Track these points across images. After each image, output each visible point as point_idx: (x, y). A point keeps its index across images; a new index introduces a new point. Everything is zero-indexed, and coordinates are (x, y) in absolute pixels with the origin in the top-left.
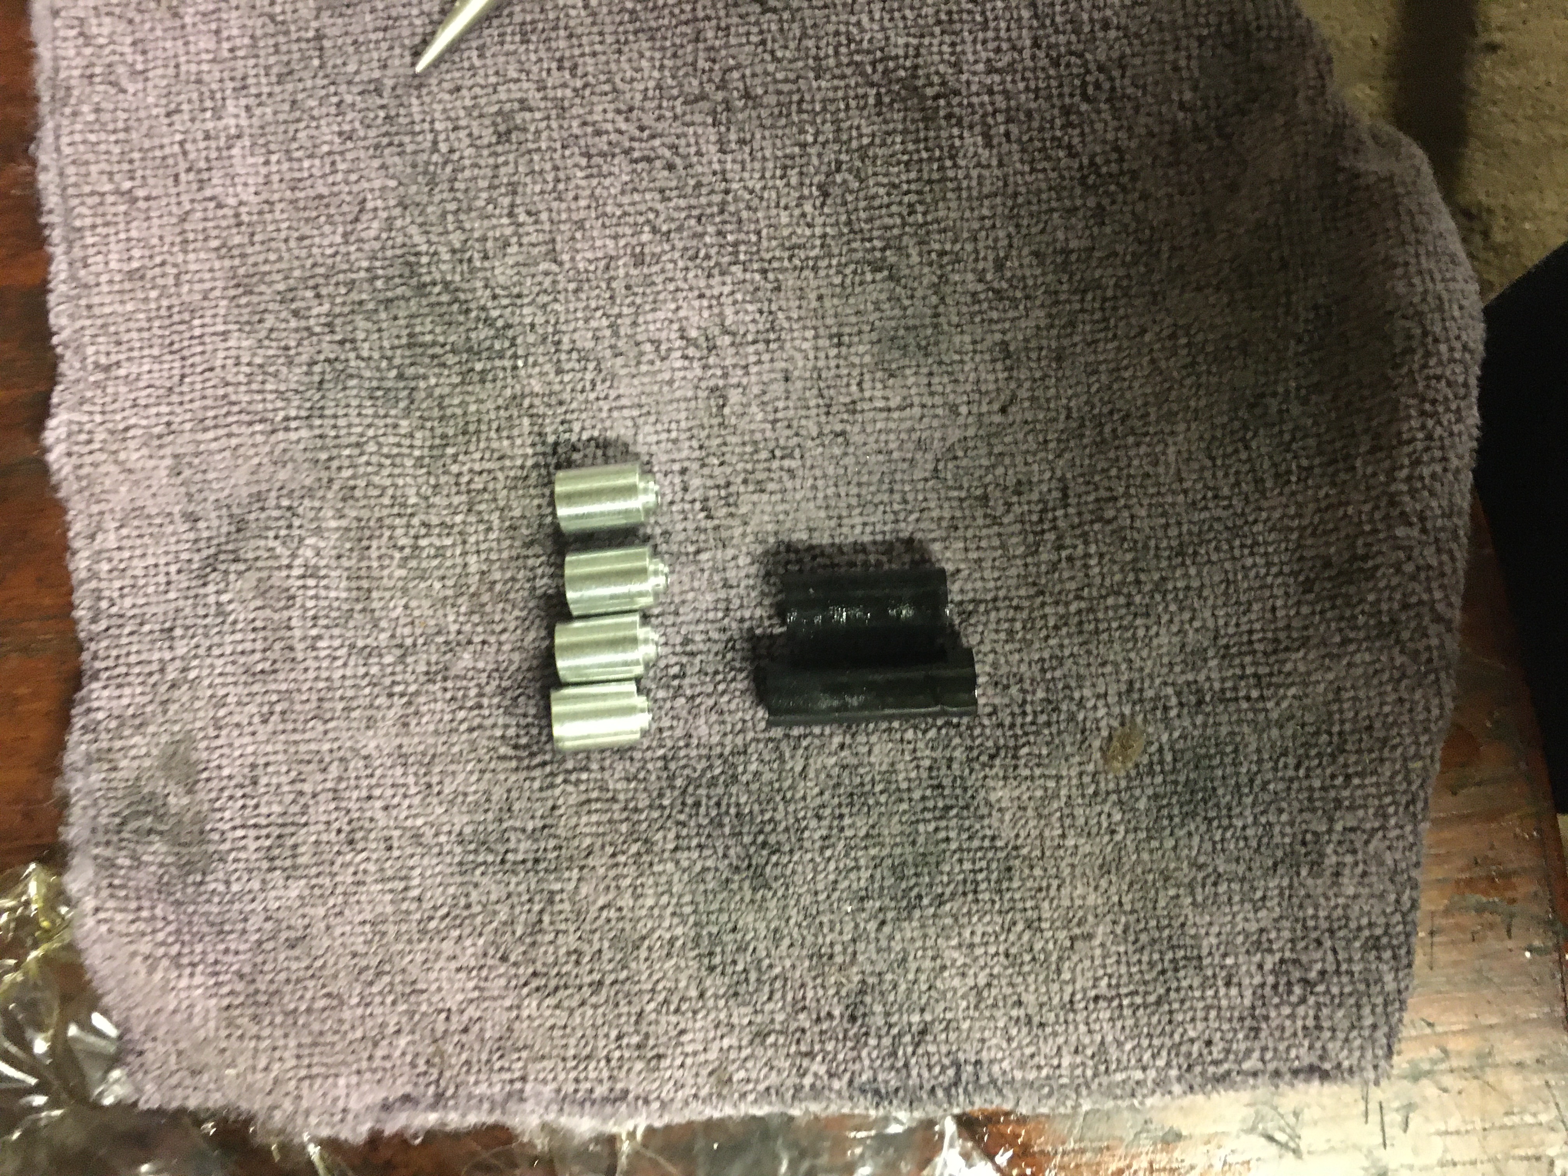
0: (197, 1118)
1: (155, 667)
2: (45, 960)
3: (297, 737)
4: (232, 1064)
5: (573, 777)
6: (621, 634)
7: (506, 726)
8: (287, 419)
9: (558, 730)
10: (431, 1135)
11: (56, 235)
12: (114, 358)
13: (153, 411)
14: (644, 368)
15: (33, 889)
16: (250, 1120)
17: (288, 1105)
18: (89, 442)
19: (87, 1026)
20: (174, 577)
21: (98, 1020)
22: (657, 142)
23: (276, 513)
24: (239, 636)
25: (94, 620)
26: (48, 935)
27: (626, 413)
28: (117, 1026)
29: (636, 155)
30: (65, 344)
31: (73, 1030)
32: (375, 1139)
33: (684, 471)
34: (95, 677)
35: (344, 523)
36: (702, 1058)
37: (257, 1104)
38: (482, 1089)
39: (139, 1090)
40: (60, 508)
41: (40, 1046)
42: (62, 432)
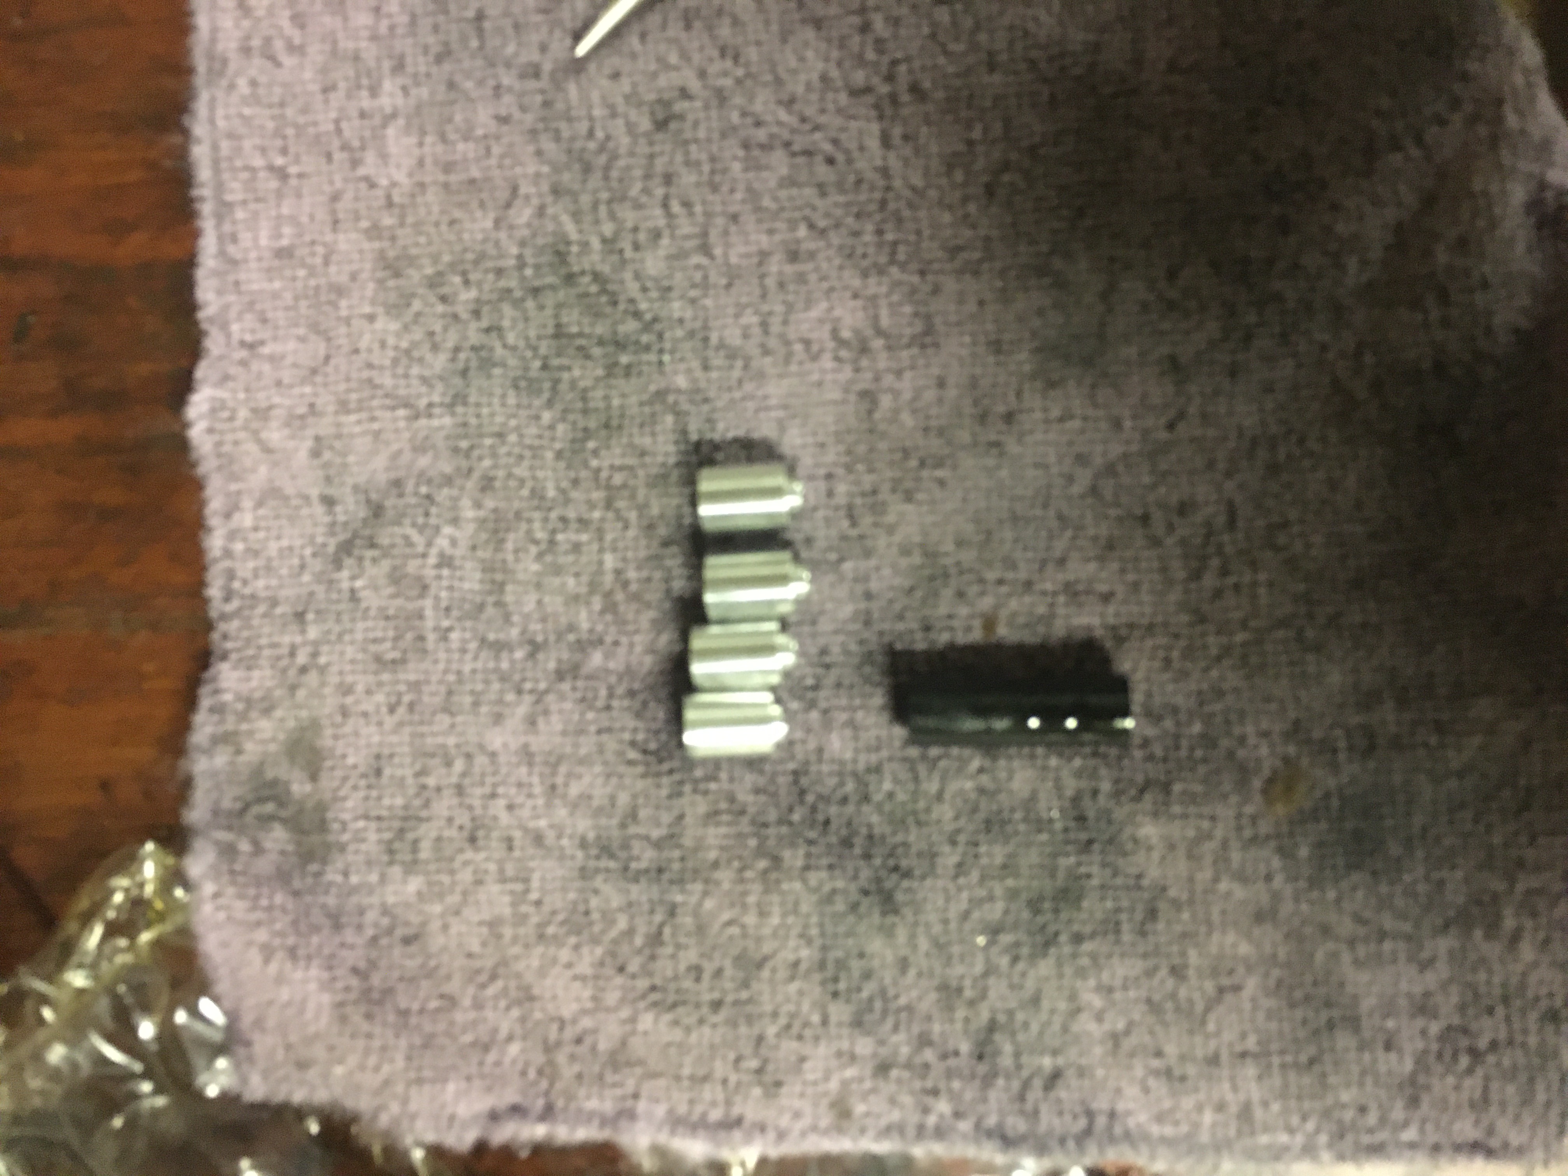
0: (300, 1114)
1: (285, 651)
2: (157, 944)
3: (425, 729)
4: (341, 1062)
5: (702, 786)
6: (760, 641)
7: (635, 730)
8: (430, 405)
9: (689, 737)
10: (539, 1150)
11: (206, 209)
12: (259, 336)
13: (296, 391)
14: (794, 368)
15: (149, 870)
16: (355, 1118)
17: (395, 1108)
18: (231, 419)
19: (194, 1013)
20: (309, 560)
21: (206, 1006)
22: (818, 136)
23: (413, 500)
24: (370, 624)
25: (227, 599)
26: (161, 917)
27: (773, 414)
28: (226, 1013)
29: (796, 147)
30: (211, 320)
31: (181, 1017)
32: (481, 1148)
33: (829, 476)
34: (224, 657)
35: (482, 513)
36: (821, 1088)
37: (362, 1103)
38: (592, 1104)
39: (244, 1080)
40: (197, 486)
41: (147, 1030)
42: (205, 408)
